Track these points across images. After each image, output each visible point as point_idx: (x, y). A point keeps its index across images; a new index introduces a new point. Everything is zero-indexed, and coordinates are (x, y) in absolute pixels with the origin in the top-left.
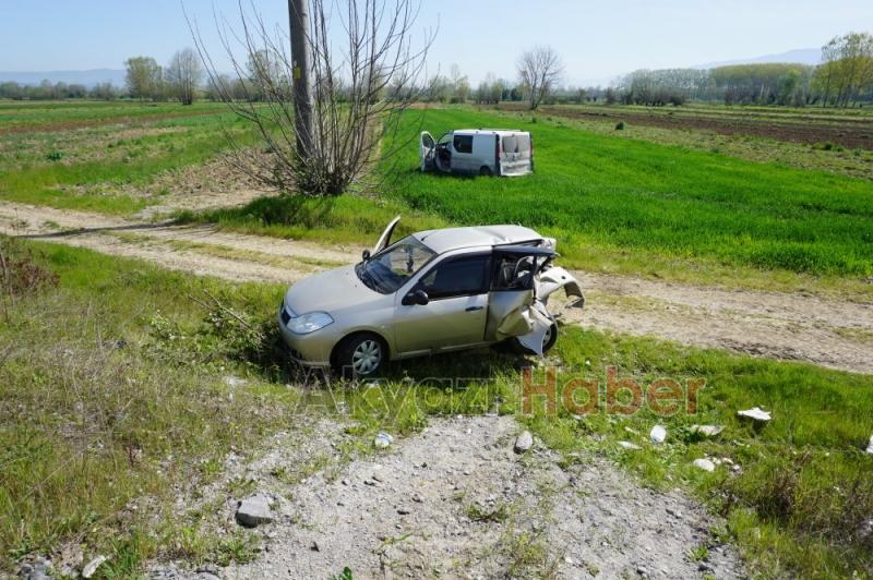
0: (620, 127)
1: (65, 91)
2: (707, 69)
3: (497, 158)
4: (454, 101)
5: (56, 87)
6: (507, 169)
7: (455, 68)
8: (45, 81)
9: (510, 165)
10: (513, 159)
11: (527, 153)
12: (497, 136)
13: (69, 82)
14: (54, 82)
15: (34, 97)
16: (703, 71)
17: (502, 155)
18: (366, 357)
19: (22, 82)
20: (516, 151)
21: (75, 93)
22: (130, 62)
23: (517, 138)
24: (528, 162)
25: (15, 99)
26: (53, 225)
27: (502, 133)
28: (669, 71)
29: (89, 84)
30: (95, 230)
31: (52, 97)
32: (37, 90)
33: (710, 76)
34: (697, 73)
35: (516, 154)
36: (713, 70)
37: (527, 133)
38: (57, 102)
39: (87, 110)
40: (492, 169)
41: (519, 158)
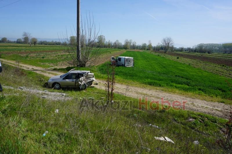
0: (178, 58)
1: (56, 43)
2: (221, 44)
3: (125, 63)
4: (148, 50)
5: (55, 42)
6: (127, 65)
7: (150, 41)
8: (53, 41)
9: (128, 64)
10: (129, 63)
11: (133, 62)
12: (125, 58)
13: (58, 41)
14: (54, 41)
15: (49, 44)
16: (220, 44)
17: (126, 62)
18: (57, 86)
19: (48, 41)
20: (130, 61)
21: (59, 44)
22: (71, 37)
23: (130, 59)
24: (132, 64)
25: (45, 45)
26: (33, 68)
27: (126, 57)
28: (210, 44)
29: (62, 42)
30: (39, 70)
31: (53, 44)
32: (50, 43)
33: (222, 46)
34: (218, 45)
35: (130, 62)
36: (223, 44)
37: (133, 58)
38: (54, 46)
39: (58, 48)
40: (124, 65)
41: (130, 63)
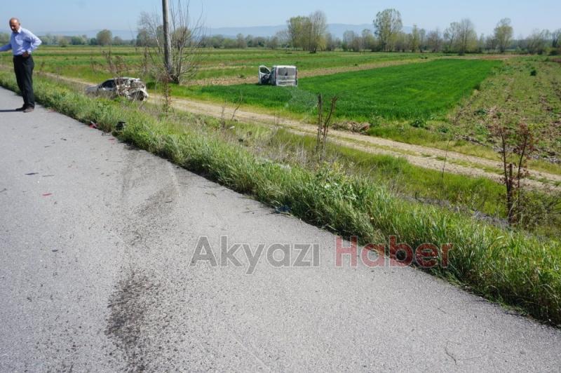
1: (251, 42)
3: (276, 78)
5: (246, 39)
6: (281, 83)
9: (283, 81)
11: (294, 77)
14: (245, 36)
17: (278, 76)
20: (286, 75)
21: (258, 43)
22: (291, 20)
23: (288, 69)
24: (294, 80)
25: (215, 48)
37: (294, 67)
40: (273, 83)
41: (288, 78)
